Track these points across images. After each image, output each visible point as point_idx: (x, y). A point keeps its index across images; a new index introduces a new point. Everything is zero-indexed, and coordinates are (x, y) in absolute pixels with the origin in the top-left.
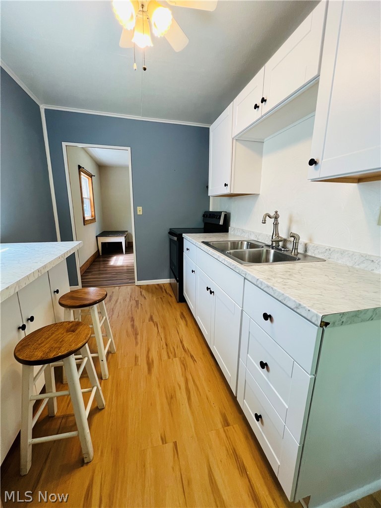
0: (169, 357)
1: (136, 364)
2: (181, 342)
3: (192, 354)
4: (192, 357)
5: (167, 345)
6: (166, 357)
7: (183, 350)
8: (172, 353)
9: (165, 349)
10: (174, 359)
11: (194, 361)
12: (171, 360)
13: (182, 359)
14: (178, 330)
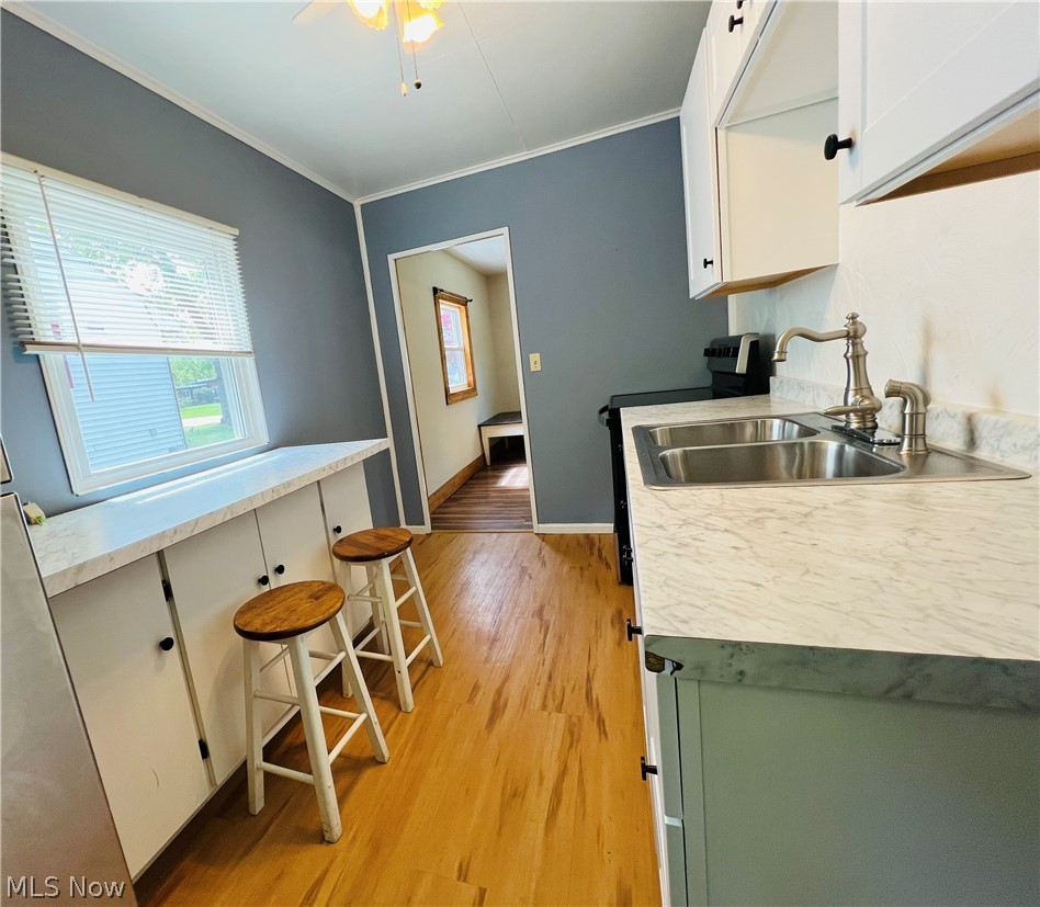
0: (544, 707)
1: (470, 700)
2: (589, 680)
3: (605, 716)
4: (601, 722)
5: (550, 678)
6: (538, 704)
7: (584, 699)
8: (554, 700)
9: (542, 687)
10: (554, 715)
11: (603, 732)
12: (546, 713)
13: (574, 719)
14: (593, 650)
